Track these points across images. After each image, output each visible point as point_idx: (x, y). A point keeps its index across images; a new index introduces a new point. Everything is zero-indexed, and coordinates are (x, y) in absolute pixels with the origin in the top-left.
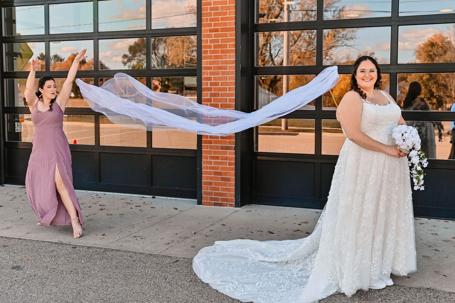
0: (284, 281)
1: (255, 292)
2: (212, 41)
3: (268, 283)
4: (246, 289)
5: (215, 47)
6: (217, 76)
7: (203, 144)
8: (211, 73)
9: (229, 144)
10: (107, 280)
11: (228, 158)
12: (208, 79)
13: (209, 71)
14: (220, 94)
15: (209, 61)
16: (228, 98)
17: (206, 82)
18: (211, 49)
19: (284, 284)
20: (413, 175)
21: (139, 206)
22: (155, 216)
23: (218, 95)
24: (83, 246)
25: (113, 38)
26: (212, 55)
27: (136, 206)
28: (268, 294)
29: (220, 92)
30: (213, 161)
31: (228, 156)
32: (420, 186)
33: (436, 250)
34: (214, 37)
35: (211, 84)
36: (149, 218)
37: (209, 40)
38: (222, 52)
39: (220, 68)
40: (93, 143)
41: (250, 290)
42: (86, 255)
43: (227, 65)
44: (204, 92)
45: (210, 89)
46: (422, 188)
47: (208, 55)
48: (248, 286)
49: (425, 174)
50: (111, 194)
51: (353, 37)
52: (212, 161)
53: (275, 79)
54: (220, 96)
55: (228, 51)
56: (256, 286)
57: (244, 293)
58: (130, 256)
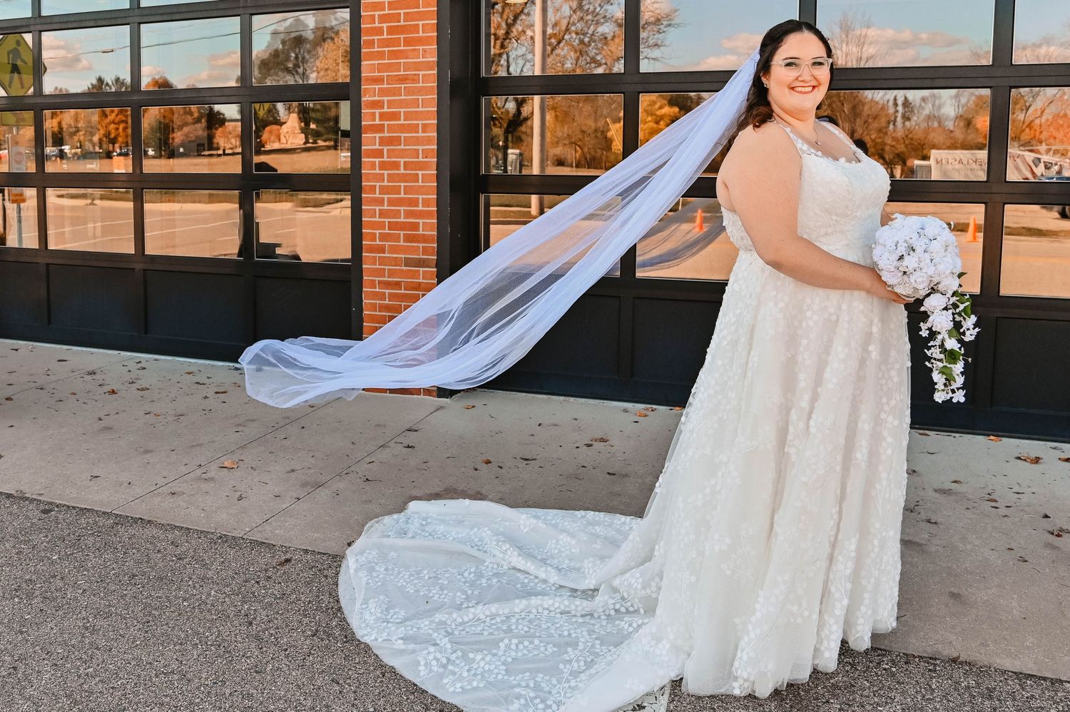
0: (572, 632)
1: (500, 677)
2: (383, 19)
3: (533, 643)
4: (475, 666)
5: (391, 30)
6: (397, 98)
7: (364, 254)
8: (383, 92)
9: (423, 255)
10: (101, 623)
11: (423, 286)
12: (378, 104)
13: (377, 87)
14: (402, 138)
15: (378, 64)
16: (420, 148)
17: (371, 111)
18: (382, 37)
19: (575, 645)
20: (933, 361)
21: (222, 393)
22: (254, 420)
23: (396, 141)
24: (69, 507)
25: (169, 19)
26: (384, 49)
27: (216, 393)
28: (536, 682)
29: (403, 135)
30: (387, 291)
31: (421, 281)
32: (953, 391)
33: (929, 521)
34: (388, 10)
35: (382, 116)
36: (241, 425)
37: (377, 17)
38: (408, 42)
39: (403, 79)
40: (130, 249)
41: (487, 667)
42: (69, 535)
43: (418, 73)
44: (365, 135)
45: (379, 129)
46: (960, 397)
47: (376, 49)
48: (479, 657)
49: (970, 360)
50: (168, 361)
51: (659, 42)
52: (385, 293)
53: (516, 119)
54: (402, 144)
55: (420, 41)
56: (501, 653)
57: (470, 682)
58: (172, 543)
